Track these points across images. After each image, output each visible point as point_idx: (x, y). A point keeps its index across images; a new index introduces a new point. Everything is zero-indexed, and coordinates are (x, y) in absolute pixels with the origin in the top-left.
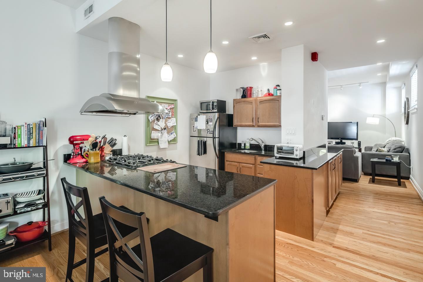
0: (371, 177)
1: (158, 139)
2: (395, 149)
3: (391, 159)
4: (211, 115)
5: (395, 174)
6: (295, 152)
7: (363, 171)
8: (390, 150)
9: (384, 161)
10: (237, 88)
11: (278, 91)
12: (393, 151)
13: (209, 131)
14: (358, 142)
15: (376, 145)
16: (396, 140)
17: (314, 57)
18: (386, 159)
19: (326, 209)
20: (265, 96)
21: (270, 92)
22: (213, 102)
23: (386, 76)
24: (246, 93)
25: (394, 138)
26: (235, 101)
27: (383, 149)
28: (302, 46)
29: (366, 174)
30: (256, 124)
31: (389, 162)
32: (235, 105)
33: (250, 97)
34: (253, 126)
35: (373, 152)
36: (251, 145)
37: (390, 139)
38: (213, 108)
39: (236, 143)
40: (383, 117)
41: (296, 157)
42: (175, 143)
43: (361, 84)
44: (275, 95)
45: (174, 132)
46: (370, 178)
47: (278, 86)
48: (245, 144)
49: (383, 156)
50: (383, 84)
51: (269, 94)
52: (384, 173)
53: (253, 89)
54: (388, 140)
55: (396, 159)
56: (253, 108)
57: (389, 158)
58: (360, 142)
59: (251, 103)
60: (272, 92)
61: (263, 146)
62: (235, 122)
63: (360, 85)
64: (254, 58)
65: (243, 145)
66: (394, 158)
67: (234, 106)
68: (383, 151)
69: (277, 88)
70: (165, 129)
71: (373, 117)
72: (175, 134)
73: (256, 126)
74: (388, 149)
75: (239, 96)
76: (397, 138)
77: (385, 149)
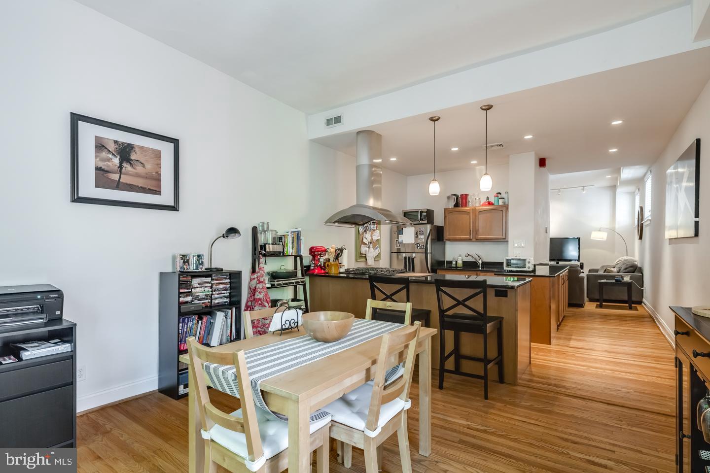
0: (599, 303)
1: (366, 254)
2: (626, 269)
3: (621, 279)
4: (422, 227)
5: (626, 298)
6: (527, 265)
7: (588, 297)
8: (620, 270)
9: (614, 281)
10: (448, 195)
11: (500, 200)
12: (624, 271)
13: (418, 245)
14: (581, 263)
15: (603, 267)
16: (627, 260)
17: (542, 162)
18: (616, 280)
19: (557, 322)
20: (483, 205)
21: (490, 200)
22: (421, 212)
23: (616, 179)
24: (461, 201)
25: (625, 258)
26: (446, 211)
27: (612, 269)
28: (533, 153)
29: (591, 300)
30: (474, 237)
31: (619, 283)
32: (447, 215)
33: (466, 206)
34: (470, 240)
35: (601, 273)
36: (464, 263)
37: (620, 259)
38: (421, 219)
39: (444, 261)
40: (612, 231)
41: (528, 270)
42: (378, 260)
43: (585, 187)
44: (496, 204)
45: (378, 247)
46: (597, 304)
47: (500, 193)
48: (456, 262)
49: (613, 277)
50: (613, 188)
51: (490, 204)
52: (613, 298)
53: (469, 197)
54: (618, 260)
55: (627, 279)
56: (470, 219)
57: (619, 278)
58: (583, 263)
59: (468, 213)
60: (492, 200)
61: (480, 262)
62: (446, 235)
63: (583, 190)
64: (474, 162)
65: (454, 263)
66: (625, 278)
67: (445, 217)
68: (612, 272)
69: (498, 196)
70: (371, 243)
71: (600, 231)
72: (379, 249)
73: (474, 240)
74: (618, 269)
75: (451, 205)
76: (629, 258)
77: (615, 270)
